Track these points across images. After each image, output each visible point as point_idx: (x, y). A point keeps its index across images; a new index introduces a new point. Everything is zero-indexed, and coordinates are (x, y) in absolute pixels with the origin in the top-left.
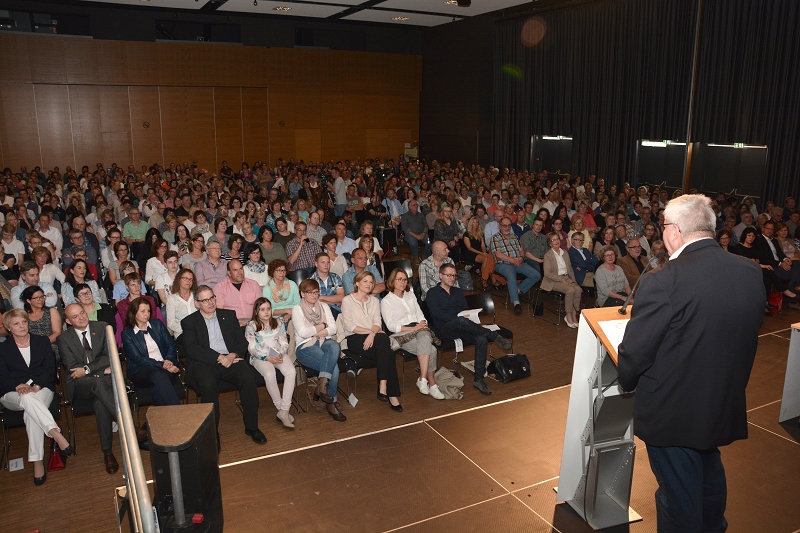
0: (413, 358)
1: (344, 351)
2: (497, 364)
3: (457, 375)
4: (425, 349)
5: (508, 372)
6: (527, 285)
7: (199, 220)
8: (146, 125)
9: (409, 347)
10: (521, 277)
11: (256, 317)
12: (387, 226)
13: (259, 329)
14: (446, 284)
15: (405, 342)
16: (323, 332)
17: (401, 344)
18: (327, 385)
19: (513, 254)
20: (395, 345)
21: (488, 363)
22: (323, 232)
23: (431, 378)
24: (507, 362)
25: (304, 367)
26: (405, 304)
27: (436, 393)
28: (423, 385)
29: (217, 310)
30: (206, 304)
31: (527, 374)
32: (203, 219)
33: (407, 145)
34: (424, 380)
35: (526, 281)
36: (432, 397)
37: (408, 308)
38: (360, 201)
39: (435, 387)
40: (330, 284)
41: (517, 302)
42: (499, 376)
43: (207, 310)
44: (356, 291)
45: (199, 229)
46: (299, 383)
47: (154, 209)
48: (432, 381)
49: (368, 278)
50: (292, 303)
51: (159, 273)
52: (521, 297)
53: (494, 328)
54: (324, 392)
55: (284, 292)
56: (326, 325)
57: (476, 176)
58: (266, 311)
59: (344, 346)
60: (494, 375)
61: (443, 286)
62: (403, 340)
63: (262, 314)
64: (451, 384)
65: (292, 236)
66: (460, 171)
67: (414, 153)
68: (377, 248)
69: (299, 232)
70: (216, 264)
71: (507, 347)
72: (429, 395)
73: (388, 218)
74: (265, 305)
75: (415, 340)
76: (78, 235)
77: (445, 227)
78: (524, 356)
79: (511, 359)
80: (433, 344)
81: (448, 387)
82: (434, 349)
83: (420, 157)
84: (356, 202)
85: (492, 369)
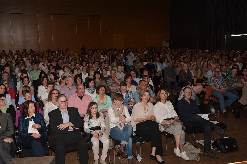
0: (172, 137)
1: (135, 132)
2: (219, 142)
3: (196, 147)
4: (178, 131)
5: (225, 147)
6: (229, 103)
7: (65, 70)
8: (46, 32)
9: (170, 131)
10: (226, 98)
11: (89, 112)
12: (155, 74)
13: (91, 118)
14: (187, 98)
15: (167, 128)
16: (124, 120)
17: (165, 128)
18: (125, 148)
19: (221, 86)
20: (162, 129)
21: (212, 142)
22: (124, 75)
23: (182, 148)
24: (224, 142)
25: (113, 140)
26: (167, 107)
27: (184, 156)
28: (177, 151)
29: (68, 108)
30: (62, 104)
31: (236, 149)
32: (68, 69)
33: (164, 42)
34: (178, 148)
35: (229, 100)
36: (182, 158)
37: (168, 110)
38: (142, 64)
39: (184, 153)
40: (127, 96)
41: (224, 111)
42: (220, 149)
43: (63, 107)
44: (141, 101)
45: (65, 74)
46: (111, 148)
47: (46, 66)
48: (182, 150)
49: (147, 93)
50: (108, 106)
51: (43, 92)
52: (227, 108)
53: (215, 122)
54: (123, 151)
55: (104, 101)
56: (125, 117)
57: (198, 53)
58: (95, 109)
59: (135, 129)
60: (216, 148)
61: (185, 99)
62: (166, 127)
63: (93, 111)
64: (193, 152)
65: (109, 77)
66: (189, 51)
67: (167, 45)
68: (151, 83)
69: (113, 75)
70: (71, 88)
71: (222, 133)
72: (180, 157)
73: (156, 71)
74: (94, 106)
75: (172, 127)
76: (6, 74)
77: (185, 74)
78: (234, 138)
79: (226, 139)
80: (183, 129)
81: (191, 153)
82: (183, 132)
83: (170, 47)
84: (140, 64)
85: (215, 145)
